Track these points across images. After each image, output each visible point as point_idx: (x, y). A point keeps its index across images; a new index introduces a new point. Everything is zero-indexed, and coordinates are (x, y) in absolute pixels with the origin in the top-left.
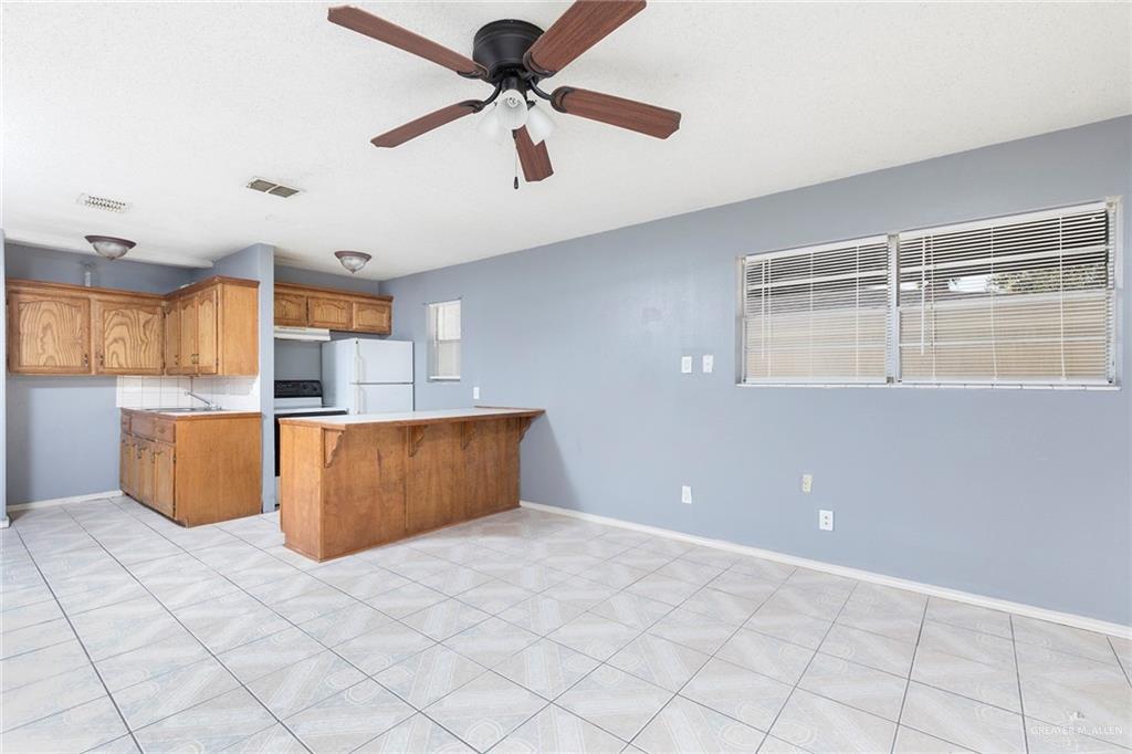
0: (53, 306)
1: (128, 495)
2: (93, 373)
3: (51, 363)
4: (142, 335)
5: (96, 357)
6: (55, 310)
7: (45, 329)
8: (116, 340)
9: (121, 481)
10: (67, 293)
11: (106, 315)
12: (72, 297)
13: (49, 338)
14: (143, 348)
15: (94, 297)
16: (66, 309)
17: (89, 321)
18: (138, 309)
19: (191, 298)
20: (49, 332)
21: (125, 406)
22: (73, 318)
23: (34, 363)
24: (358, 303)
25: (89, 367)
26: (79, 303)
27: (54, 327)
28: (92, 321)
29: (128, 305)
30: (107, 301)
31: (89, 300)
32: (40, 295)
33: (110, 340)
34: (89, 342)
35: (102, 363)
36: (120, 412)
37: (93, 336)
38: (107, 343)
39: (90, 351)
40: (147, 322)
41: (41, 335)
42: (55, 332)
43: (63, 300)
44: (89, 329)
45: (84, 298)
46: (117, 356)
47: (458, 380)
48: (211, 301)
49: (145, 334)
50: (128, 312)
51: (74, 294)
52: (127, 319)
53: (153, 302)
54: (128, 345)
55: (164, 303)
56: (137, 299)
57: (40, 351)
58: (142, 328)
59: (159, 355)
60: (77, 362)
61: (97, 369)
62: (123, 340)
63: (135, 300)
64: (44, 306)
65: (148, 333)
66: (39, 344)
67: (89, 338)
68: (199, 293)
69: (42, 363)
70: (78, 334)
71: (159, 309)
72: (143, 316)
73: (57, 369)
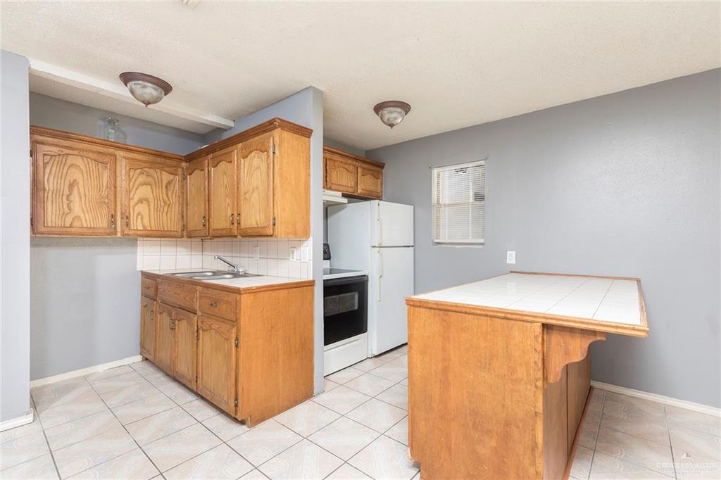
0: (79, 161)
1: (146, 359)
2: (119, 235)
3: (77, 224)
4: (164, 195)
5: (122, 218)
6: (82, 167)
7: (71, 186)
8: (140, 201)
9: (143, 346)
10: (94, 148)
11: (131, 174)
12: (99, 153)
13: (75, 197)
14: (166, 209)
15: (120, 153)
16: (93, 165)
17: (115, 180)
18: (162, 169)
19: (230, 152)
20: (75, 189)
21: (144, 270)
22: (99, 176)
23: (60, 223)
24: (361, 167)
25: (115, 228)
26: (106, 159)
27: (81, 184)
28: (118, 179)
29: (152, 165)
30: (132, 159)
31: (115, 156)
32: (66, 147)
33: (136, 198)
34: (116, 202)
35: (128, 224)
36: (140, 276)
37: (119, 196)
38: (132, 203)
39: (115, 211)
40: (169, 183)
41: (67, 192)
42: (82, 190)
43: (91, 155)
44: (115, 187)
45: (111, 155)
46: (142, 218)
47: (483, 244)
48: (266, 150)
49: (167, 195)
50: (152, 171)
51: (100, 149)
52: (152, 180)
53: (174, 163)
54: (152, 204)
55: (184, 165)
56: (160, 159)
57: (67, 210)
58: (164, 190)
59: (180, 217)
60: (103, 223)
61: (122, 231)
62: (147, 200)
63: (159, 160)
64: (71, 160)
65: (170, 194)
66: (66, 202)
67: (115, 197)
68: (240, 145)
69: (68, 224)
70: (105, 193)
71: (180, 170)
72: (166, 177)
73: (85, 230)
